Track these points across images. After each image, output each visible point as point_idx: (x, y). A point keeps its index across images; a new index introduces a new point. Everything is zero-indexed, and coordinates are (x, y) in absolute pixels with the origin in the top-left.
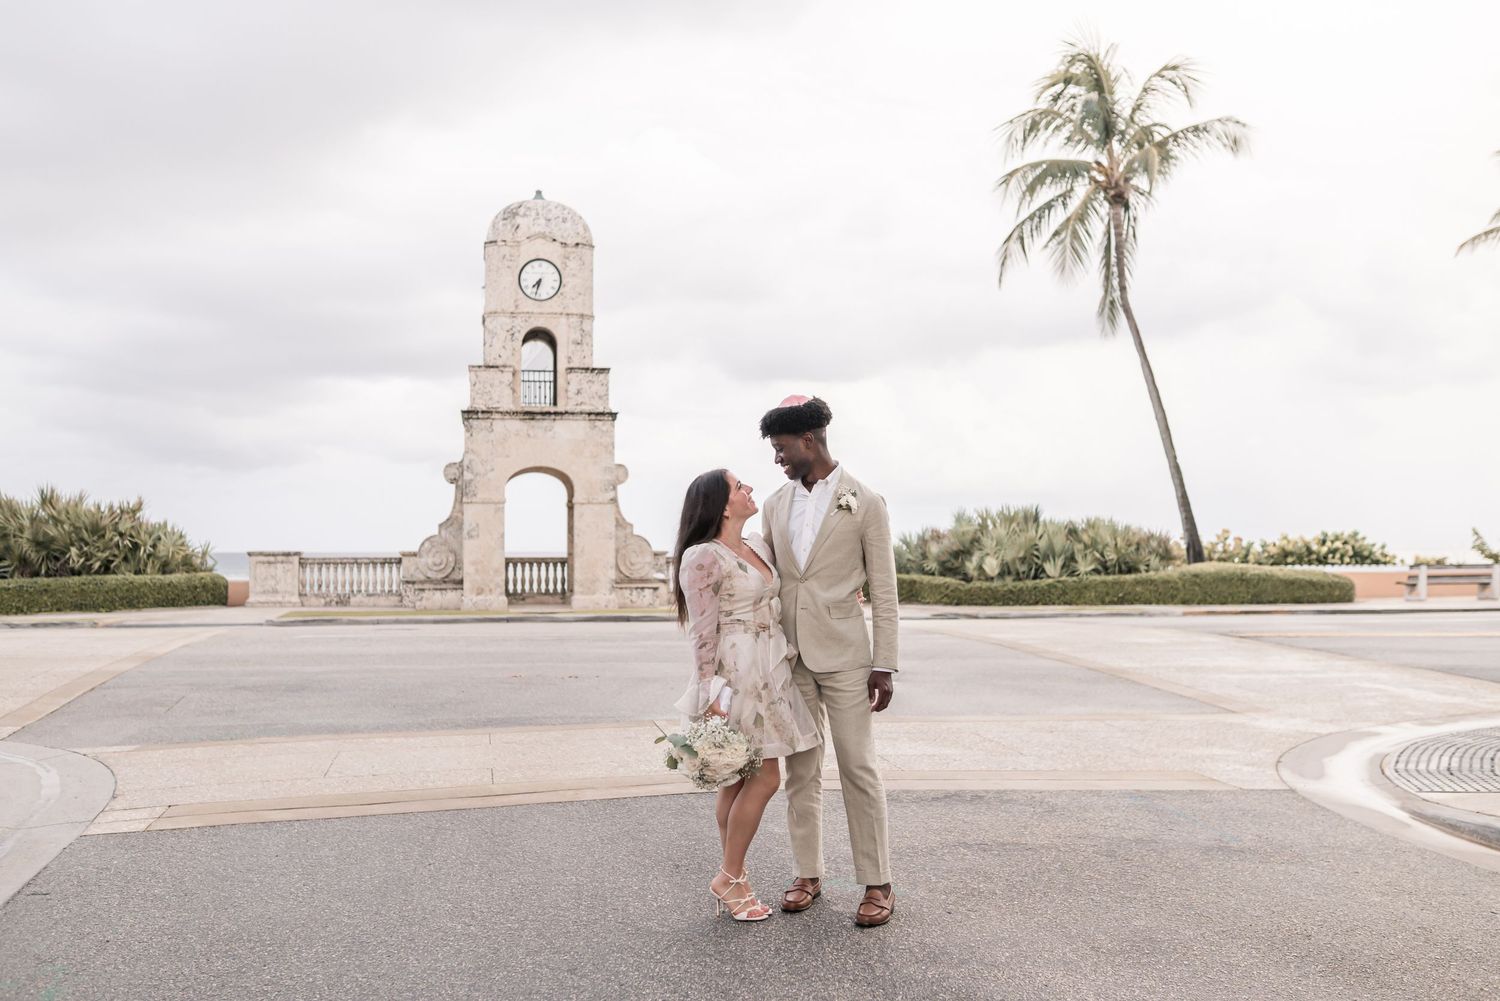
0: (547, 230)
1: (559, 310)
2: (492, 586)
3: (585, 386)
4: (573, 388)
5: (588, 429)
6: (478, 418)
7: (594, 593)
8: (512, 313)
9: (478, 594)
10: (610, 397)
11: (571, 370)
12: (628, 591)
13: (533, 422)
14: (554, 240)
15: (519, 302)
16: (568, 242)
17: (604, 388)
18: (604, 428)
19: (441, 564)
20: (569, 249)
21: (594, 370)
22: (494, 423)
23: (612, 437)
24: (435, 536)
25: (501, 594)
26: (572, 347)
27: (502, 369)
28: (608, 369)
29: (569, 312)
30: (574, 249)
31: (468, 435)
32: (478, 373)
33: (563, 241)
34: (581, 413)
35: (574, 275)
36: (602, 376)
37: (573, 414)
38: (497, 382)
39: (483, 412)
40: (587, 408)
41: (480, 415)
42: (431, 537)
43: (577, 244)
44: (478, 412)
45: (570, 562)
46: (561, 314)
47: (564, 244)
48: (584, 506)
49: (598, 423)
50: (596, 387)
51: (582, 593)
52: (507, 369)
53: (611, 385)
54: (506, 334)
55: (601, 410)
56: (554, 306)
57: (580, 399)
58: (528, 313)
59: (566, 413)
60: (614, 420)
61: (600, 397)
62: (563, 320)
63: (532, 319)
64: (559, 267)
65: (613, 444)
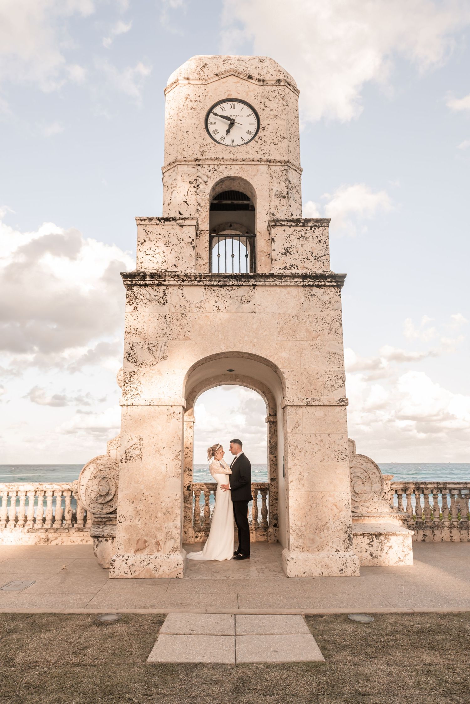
0: (240, 69)
1: (257, 157)
2: (161, 536)
3: (296, 243)
4: (279, 246)
5: (302, 300)
6: (146, 285)
7: (320, 549)
8: (196, 160)
9: (137, 550)
10: (331, 258)
11: (275, 222)
12: (366, 540)
13: (223, 291)
14: (250, 77)
15: (205, 148)
16: (267, 78)
17: (322, 246)
18: (326, 298)
19: (107, 494)
20: (268, 88)
21: (307, 221)
22: (170, 290)
23: (338, 310)
24: (104, 456)
25: (174, 550)
26: (276, 201)
27: (181, 222)
28: (328, 221)
29: (270, 158)
30: (274, 88)
31: (132, 307)
32: (149, 228)
33: (261, 78)
34: (293, 276)
35: (276, 116)
36: (318, 231)
37: (281, 277)
38: (173, 240)
39: (152, 276)
40: (300, 272)
41: (148, 281)
42: (97, 459)
43: (279, 81)
44: (144, 276)
45: (273, 490)
46: (260, 160)
47: (262, 82)
48: (300, 411)
49: (316, 291)
50: (311, 245)
51: (302, 549)
52: (187, 223)
53: (331, 242)
54: (187, 186)
55: (320, 272)
56: (252, 151)
57: (288, 260)
58: (217, 159)
59: (272, 276)
60: (339, 286)
61: (316, 258)
62: (263, 168)
63: (223, 167)
64: (256, 108)
65: (339, 320)
